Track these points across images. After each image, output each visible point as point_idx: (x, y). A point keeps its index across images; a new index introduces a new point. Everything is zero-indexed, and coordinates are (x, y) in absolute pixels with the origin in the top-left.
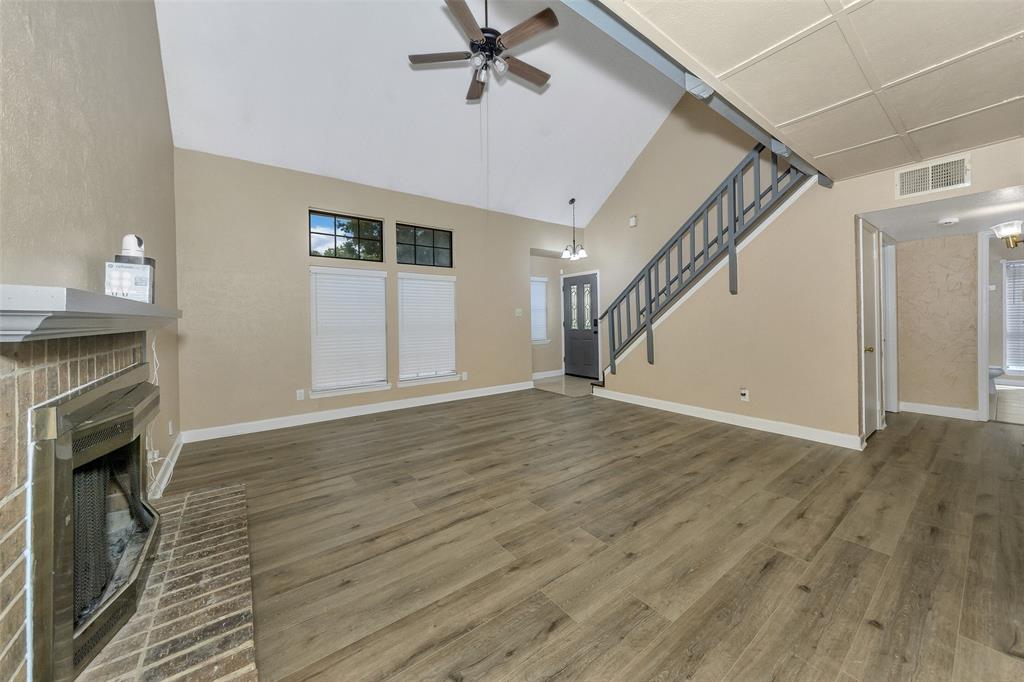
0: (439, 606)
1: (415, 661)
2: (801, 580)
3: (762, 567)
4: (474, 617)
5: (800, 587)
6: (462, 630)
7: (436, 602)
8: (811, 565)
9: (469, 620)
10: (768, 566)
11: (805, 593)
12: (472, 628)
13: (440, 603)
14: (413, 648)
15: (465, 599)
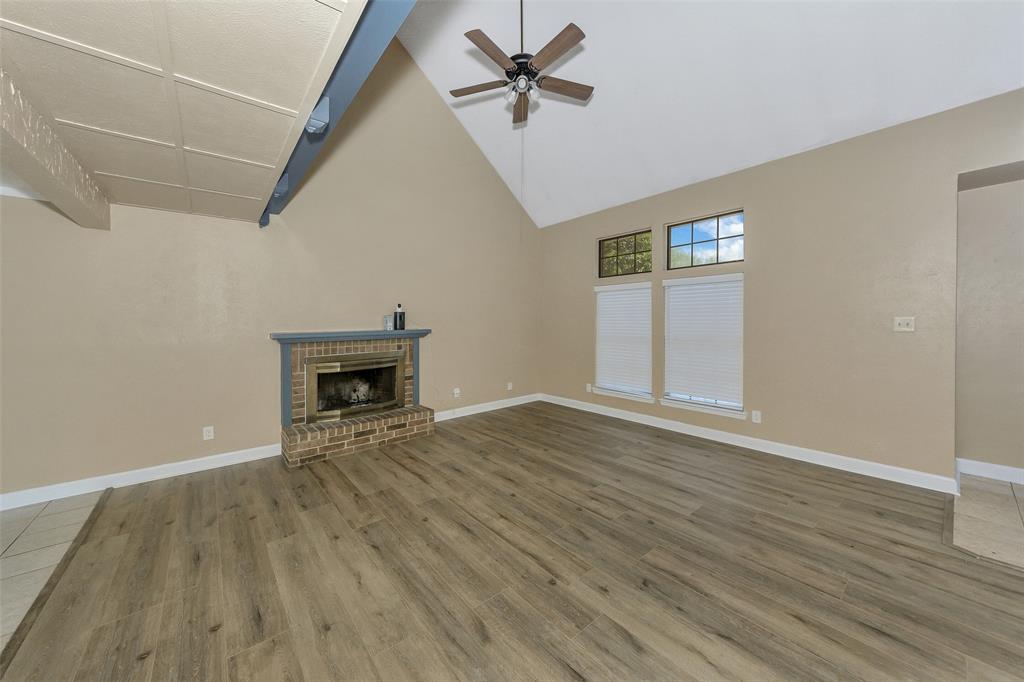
2: (223, 632)
3: (262, 611)
5: (219, 626)
8: (225, 657)
10: (258, 618)
11: (212, 626)
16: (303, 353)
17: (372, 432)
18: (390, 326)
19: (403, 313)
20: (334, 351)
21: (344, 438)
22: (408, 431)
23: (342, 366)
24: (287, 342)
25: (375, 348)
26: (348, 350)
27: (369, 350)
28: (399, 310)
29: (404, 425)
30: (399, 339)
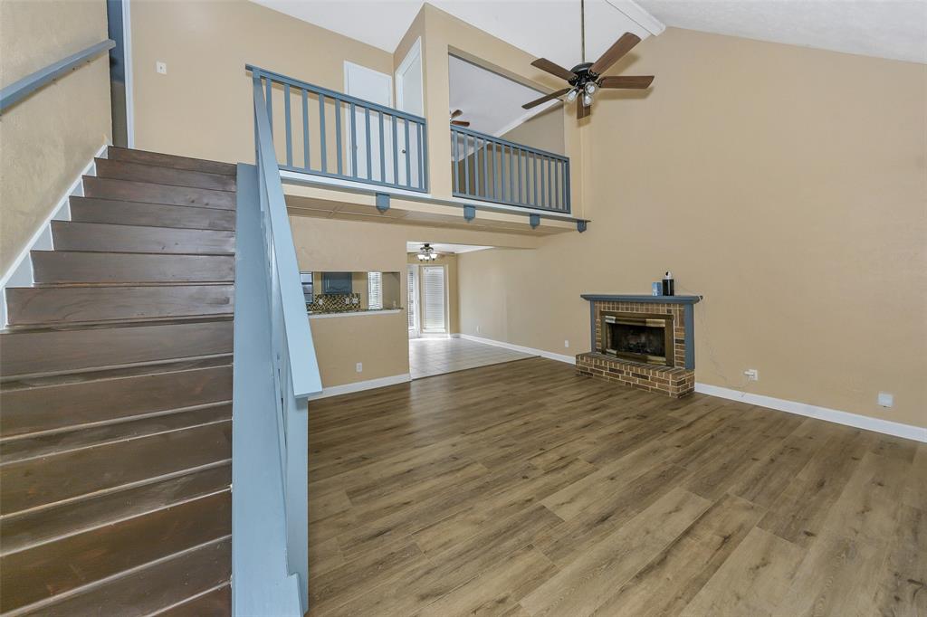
16: (600, 307)
17: (621, 372)
18: (654, 292)
19: (672, 281)
20: (618, 309)
21: (602, 368)
22: (650, 384)
23: (616, 320)
24: (593, 299)
25: (647, 309)
26: (627, 309)
27: (641, 310)
28: (668, 278)
29: (646, 378)
30: (669, 304)
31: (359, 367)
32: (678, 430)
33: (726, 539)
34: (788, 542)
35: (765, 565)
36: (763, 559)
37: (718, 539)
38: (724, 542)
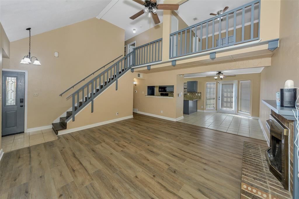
0: (154, 192)
1: (172, 191)
4: (155, 183)
6: (160, 184)
7: (153, 194)
9: (157, 184)
12: (159, 182)
13: (153, 192)
14: (169, 194)
15: (150, 186)
31: (162, 112)
32: (159, 183)
33: (74, 171)
34: (63, 186)
35: (61, 175)
36: (62, 175)
37: (75, 169)
38: (73, 169)
